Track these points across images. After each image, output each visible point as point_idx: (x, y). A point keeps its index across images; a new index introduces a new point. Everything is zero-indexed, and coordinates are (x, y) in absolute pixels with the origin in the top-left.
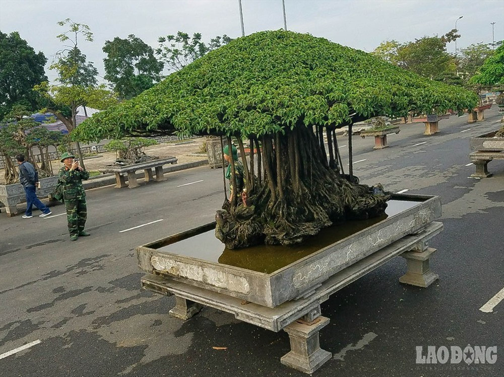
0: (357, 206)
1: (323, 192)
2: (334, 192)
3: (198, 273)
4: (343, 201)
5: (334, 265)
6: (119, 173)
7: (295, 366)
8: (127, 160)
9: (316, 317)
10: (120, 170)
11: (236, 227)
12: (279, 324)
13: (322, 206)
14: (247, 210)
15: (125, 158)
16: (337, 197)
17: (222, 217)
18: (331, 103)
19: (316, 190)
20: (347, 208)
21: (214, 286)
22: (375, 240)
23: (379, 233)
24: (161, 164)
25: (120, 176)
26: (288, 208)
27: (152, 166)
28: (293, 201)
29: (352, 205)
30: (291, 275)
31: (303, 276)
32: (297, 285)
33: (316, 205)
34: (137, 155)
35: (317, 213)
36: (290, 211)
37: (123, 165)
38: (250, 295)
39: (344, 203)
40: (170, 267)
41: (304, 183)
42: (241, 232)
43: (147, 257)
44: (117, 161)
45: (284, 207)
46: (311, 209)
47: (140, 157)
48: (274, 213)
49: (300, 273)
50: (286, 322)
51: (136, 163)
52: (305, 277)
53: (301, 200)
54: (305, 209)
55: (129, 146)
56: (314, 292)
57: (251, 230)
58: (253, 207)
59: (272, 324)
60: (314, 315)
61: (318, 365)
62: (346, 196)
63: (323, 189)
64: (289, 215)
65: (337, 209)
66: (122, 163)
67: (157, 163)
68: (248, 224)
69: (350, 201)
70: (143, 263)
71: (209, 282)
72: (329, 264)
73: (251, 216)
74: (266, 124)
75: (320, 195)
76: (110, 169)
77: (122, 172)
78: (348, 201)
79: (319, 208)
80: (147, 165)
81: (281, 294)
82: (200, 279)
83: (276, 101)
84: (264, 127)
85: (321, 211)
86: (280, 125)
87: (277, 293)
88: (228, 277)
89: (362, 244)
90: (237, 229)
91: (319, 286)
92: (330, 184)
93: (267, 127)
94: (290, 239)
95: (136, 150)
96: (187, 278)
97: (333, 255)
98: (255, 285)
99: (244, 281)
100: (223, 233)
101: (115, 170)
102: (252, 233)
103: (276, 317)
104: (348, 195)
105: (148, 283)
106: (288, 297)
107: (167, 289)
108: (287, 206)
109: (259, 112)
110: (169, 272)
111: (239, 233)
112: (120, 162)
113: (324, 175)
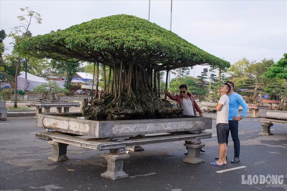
0: (161, 110)
1: (144, 100)
2: (151, 101)
3: (66, 125)
4: (155, 107)
5: (137, 130)
6: (39, 107)
7: (107, 176)
8: (46, 99)
9: (122, 152)
10: (40, 105)
11: (92, 108)
12: (100, 147)
13: (142, 106)
14: (100, 100)
15: (45, 98)
16: (152, 105)
17: (86, 101)
18: (138, 40)
19: (140, 98)
20: (157, 111)
21: (73, 131)
22: (166, 126)
23: (169, 124)
24: (69, 105)
25: (39, 109)
26: (122, 102)
27: (62, 106)
28: (126, 99)
29: (159, 110)
30: (112, 125)
31: (118, 129)
32: (114, 132)
33: (138, 104)
34: (54, 98)
35: (137, 108)
36: (123, 103)
37: (42, 102)
38: (88, 133)
39: (155, 109)
40: (52, 124)
41: (134, 93)
42: (94, 111)
43: (41, 119)
44: (40, 99)
45: (120, 101)
46: (134, 105)
47: (56, 99)
48: (114, 104)
49: (117, 127)
50: (105, 148)
51: (52, 102)
52: (120, 130)
53: (130, 100)
54: (131, 105)
55: (50, 91)
56: (124, 140)
57: (99, 111)
58: (103, 100)
59: (96, 147)
60: (122, 151)
61: (119, 177)
62: (157, 105)
63: (144, 98)
64: (122, 105)
65: (151, 110)
66: (42, 101)
67: (66, 104)
68: (99, 107)
69: (159, 107)
70: (38, 123)
71: (71, 129)
72: (135, 129)
73: (102, 104)
74: (106, 44)
75: (142, 101)
76: (33, 104)
77: (41, 106)
78: (158, 107)
79: (139, 106)
80: (59, 104)
81: (104, 133)
82: (66, 128)
83: (113, 36)
84: (105, 45)
85: (140, 107)
86: (113, 47)
87: (102, 132)
88: (80, 125)
89: (157, 125)
90: (93, 110)
91: (127, 138)
92: (150, 97)
93: (106, 45)
94: (118, 115)
95: (54, 94)
96: (60, 128)
97: (139, 125)
98: (92, 127)
99: (87, 126)
100: (85, 111)
101: (37, 104)
102: (100, 112)
103: (99, 144)
104: (158, 105)
105: (39, 134)
106: (108, 135)
107: (48, 136)
108: (121, 101)
109: (104, 39)
110: (52, 126)
111: (93, 112)
112: (41, 100)
113: (148, 92)
